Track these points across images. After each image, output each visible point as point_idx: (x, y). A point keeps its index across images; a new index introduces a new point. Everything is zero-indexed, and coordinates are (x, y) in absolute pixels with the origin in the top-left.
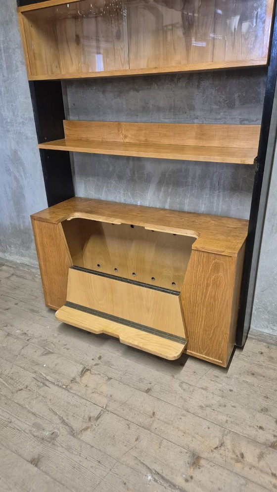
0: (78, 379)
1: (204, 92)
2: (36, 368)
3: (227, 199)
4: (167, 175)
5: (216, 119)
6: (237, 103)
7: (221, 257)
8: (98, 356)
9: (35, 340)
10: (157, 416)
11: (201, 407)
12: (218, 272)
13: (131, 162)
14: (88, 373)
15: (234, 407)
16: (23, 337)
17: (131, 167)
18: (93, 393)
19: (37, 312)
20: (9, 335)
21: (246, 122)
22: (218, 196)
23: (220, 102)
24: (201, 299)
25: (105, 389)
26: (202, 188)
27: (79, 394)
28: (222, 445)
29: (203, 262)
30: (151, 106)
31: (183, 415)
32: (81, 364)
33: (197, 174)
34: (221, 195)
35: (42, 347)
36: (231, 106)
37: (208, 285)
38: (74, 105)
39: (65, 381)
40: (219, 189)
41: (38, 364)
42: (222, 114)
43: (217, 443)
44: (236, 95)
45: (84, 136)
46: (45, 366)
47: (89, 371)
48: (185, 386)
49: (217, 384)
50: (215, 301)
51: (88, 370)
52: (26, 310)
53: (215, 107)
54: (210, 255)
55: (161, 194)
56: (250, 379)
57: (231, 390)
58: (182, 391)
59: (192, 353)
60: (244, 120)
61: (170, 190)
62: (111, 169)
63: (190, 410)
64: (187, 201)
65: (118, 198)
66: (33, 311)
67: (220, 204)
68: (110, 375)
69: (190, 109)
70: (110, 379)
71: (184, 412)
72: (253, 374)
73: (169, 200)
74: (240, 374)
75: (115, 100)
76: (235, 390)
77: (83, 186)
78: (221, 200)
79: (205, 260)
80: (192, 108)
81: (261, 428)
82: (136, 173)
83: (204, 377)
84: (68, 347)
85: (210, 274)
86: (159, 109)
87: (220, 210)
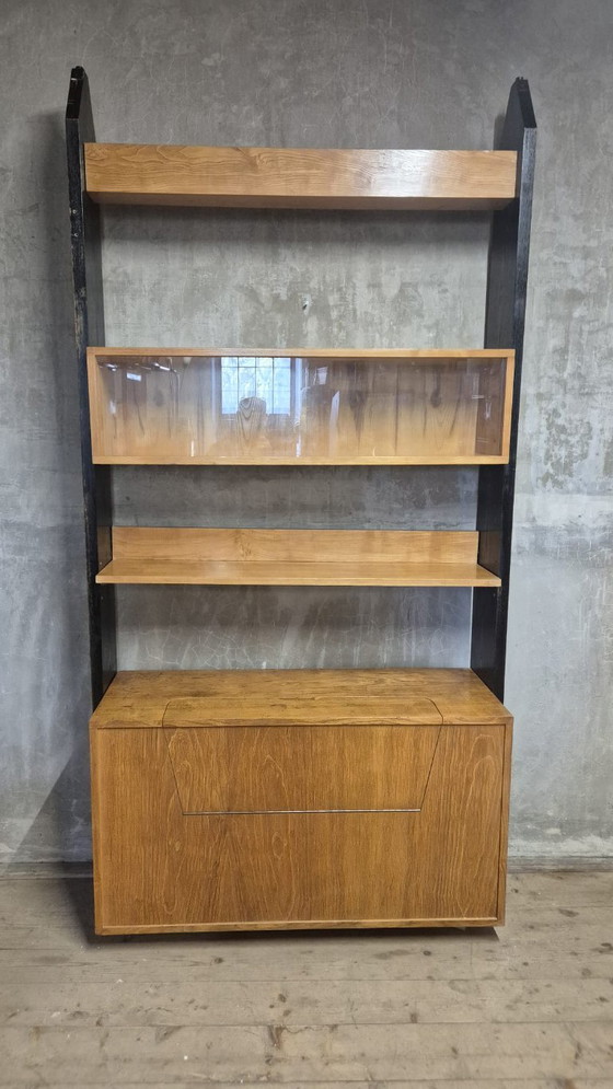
0: (276, 1054)
1: (378, 485)
2: (174, 1070)
3: (423, 641)
4: (319, 610)
5: (399, 523)
6: (429, 501)
7: (488, 728)
8: (276, 996)
9: (113, 1019)
10: (462, 1051)
11: (509, 1007)
12: (484, 756)
13: (249, 595)
14: (284, 1034)
15: (548, 986)
16: (78, 1022)
17: (250, 602)
18: (327, 1064)
19: (63, 960)
20: (38, 1030)
21: (442, 527)
22: (409, 636)
23: (403, 499)
24: (458, 810)
25: (338, 1048)
26: (382, 626)
27: (304, 1078)
28: (579, 1047)
29: (460, 743)
30: (290, 504)
31: (496, 1032)
32: (256, 1024)
33: (373, 606)
34: (414, 635)
35: (144, 1025)
36: (420, 505)
37: (468, 781)
38: (128, 498)
39: (257, 1068)
40: (409, 626)
41: (167, 1062)
42: (407, 515)
43: (573, 1049)
44: (427, 491)
45: (160, 553)
46: (186, 1058)
47: (285, 1031)
48: (461, 986)
49: (501, 963)
50: (480, 805)
51: (280, 1029)
52: (30, 964)
53: (396, 506)
54: (471, 729)
55: (310, 643)
56: (535, 936)
57: (526, 964)
58: (463, 995)
59: (443, 922)
60: (440, 524)
61: (325, 636)
62: (206, 608)
63: (499, 1019)
64: (356, 651)
65: (218, 662)
66: (49, 961)
67: (413, 649)
68: (329, 1020)
69: (357, 509)
70: (334, 1027)
71: (495, 1026)
72: (532, 927)
73: (324, 652)
74: (516, 934)
75: (219, 493)
76: (529, 962)
77: (136, 647)
78: (413, 643)
79: (462, 739)
80: (360, 507)
81: (602, 999)
82: (259, 611)
83: (474, 959)
84: (201, 1003)
85: (472, 761)
86: (304, 508)
87: (413, 659)
